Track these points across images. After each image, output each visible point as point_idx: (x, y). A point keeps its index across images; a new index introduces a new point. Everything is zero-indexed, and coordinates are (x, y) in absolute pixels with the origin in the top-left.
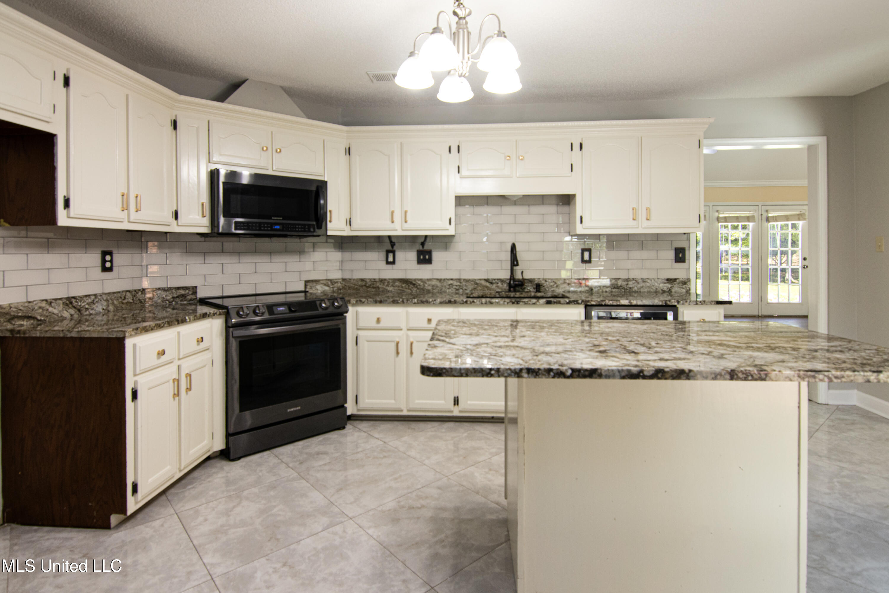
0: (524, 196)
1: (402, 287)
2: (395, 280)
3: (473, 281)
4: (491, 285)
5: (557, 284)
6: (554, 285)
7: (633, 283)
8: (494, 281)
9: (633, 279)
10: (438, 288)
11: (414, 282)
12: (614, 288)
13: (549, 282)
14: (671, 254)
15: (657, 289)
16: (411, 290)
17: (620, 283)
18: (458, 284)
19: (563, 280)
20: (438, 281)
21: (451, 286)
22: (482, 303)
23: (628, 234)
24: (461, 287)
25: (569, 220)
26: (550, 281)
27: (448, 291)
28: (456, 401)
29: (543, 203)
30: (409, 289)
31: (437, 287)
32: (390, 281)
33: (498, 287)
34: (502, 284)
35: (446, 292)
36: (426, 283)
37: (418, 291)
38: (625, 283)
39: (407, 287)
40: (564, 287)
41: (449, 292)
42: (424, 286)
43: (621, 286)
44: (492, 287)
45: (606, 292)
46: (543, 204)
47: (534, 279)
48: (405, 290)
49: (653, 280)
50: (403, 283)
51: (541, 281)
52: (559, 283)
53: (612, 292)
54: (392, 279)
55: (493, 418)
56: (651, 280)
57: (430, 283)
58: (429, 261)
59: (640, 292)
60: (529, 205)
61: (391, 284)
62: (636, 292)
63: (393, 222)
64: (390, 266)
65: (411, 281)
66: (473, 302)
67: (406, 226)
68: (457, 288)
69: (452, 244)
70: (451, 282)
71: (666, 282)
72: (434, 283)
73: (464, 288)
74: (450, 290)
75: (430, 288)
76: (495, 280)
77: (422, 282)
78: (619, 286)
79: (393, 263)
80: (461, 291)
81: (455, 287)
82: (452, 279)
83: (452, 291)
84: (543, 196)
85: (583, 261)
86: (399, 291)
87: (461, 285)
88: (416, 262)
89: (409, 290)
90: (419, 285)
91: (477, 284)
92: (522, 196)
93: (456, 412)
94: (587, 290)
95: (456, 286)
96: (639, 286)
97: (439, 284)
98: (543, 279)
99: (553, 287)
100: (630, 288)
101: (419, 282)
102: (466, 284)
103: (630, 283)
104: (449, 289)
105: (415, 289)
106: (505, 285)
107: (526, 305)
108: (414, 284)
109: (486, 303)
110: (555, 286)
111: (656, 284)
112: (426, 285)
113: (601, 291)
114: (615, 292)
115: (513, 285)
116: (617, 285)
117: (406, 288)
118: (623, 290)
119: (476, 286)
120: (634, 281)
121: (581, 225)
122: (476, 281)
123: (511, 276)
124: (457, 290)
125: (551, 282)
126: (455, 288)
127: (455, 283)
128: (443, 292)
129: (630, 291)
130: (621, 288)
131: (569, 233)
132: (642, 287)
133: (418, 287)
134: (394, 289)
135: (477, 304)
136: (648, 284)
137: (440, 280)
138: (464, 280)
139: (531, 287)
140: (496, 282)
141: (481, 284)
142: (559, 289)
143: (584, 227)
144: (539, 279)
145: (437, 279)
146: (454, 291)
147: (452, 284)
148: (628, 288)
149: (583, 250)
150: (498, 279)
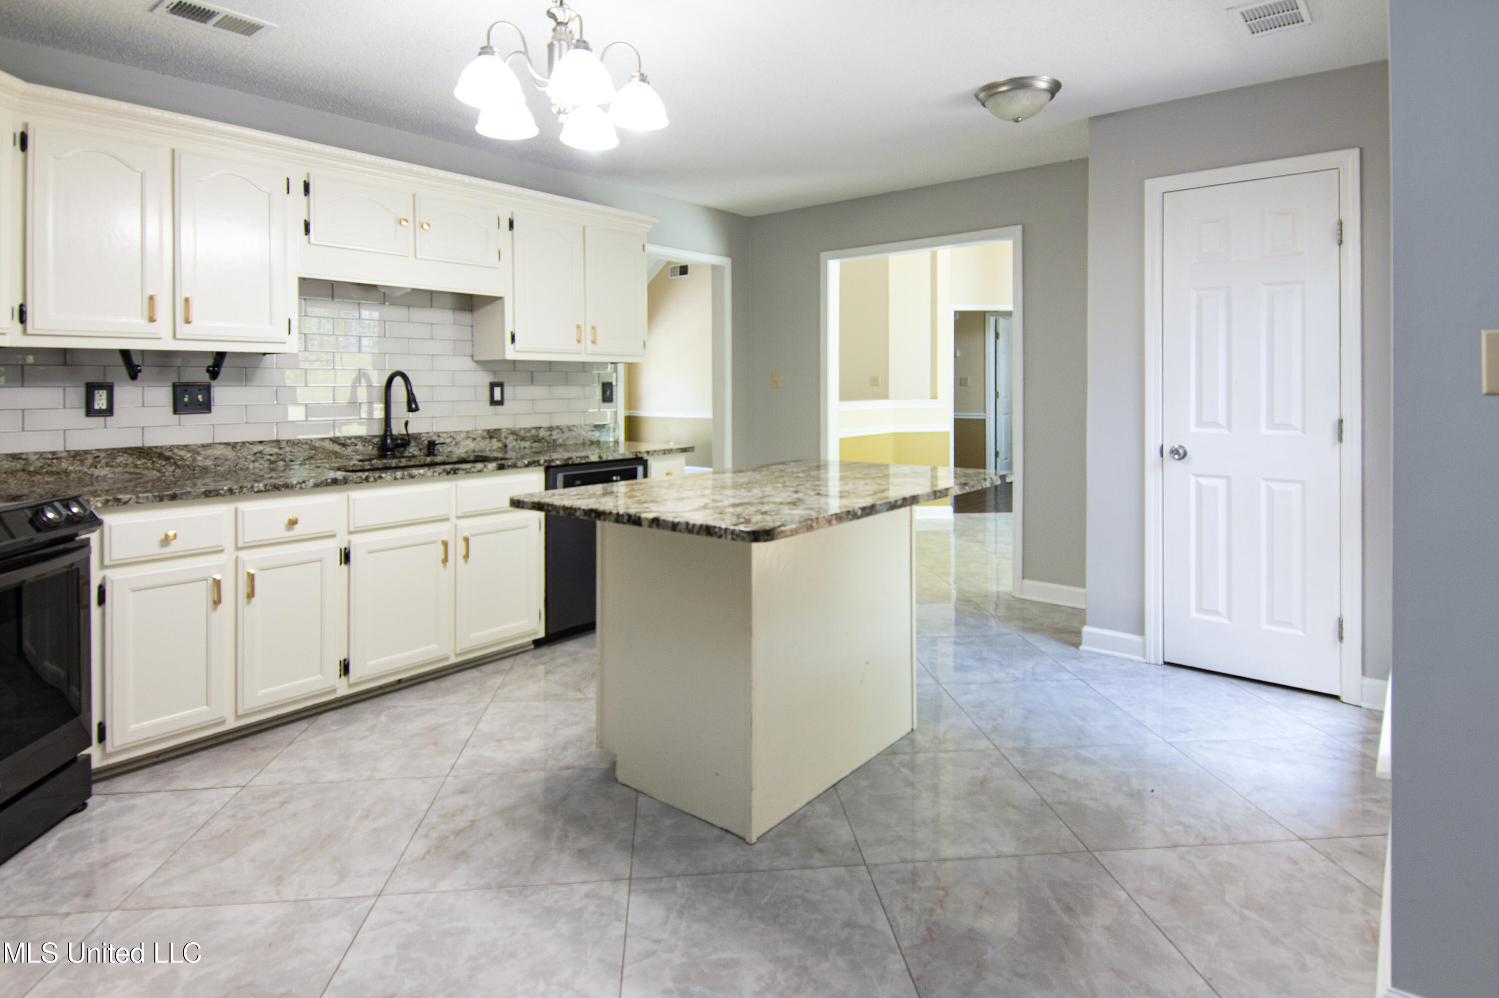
0: (414, 290)
1: (136, 466)
2: (113, 453)
3: (306, 443)
4: (344, 449)
5: (457, 440)
6: (451, 442)
7: (558, 433)
8: (349, 442)
9: (558, 428)
10: (229, 463)
11: (168, 454)
12: (535, 441)
13: (444, 437)
14: (598, 391)
15: (584, 440)
16: (159, 471)
17: (542, 433)
18: (276, 450)
19: (465, 434)
20: (230, 448)
21: (259, 455)
22: (396, 479)
23: (550, 362)
24: (281, 457)
25: (472, 335)
26: (445, 435)
27: (251, 466)
28: (345, 668)
29: (431, 305)
30: (153, 469)
31: (226, 460)
32: (102, 455)
33: (356, 451)
34: (364, 446)
35: (248, 468)
36: (199, 453)
37: (178, 471)
38: (548, 433)
39: (149, 464)
40: (467, 445)
41: (254, 468)
42: (194, 460)
43: (543, 438)
44: (346, 453)
45: (525, 448)
46: (431, 307)
47: (420, 434)
48: (145, 472)
49: (580, 427)
50: (139, 458)
51: (430, 437)
52: (458, 438)
53: (531, 447)
54: (106, 450)
55: (399, 681)
56: (578, 428)
57: (209, 452)
58: (206, 407)
59: (565, 445)
60: (409, 306)
61: (104, 461)
62: (561, 445)
63: (152, 320)
64: (98, 421)
65: (159, 451)
66: (381, 477)
67: (184, 330)
68: (272, 458)
69: (259, 370)
70: (260, 448)
71: (594, 429)
72: (218, 451)
73: (289, 457)
74: (257, 464)
75: (209, 463)
76: (350, 438)
77: (189, 451)
78: (540, 438)
79: (109, 411)
80: (282, 463)
81: (268, 457)
82: (261, 442)
83: (261, 467)
84: (432, 293)
85: (493, 402)
86: (127, 476)
87: (281, 452)
88: (170, 409)
89: (155, 472)
90: (182, 459)
91: (314, 448)
92: (408, 291)
93: (343, 689)
94: (500, 448)
95: (271, 455)
96: (565, 436)
97: (230, 453)
98: (435, 433)
99: (450, 446)
100: (554, 440)
101: (182, 453)
102: (291, 449)
103: (554, 433)
104: (253, 462)
105: (172, 468)
106: (370, 447)
107: (468, 475)
108: (168, 459)
109: (402, 478)
110: (454, 443)
111: (584, 433)
112: (199, 458)
113: (517, 447)
114: (536, 447)
115: (391, 446)
116: (538, 436)
117: (147, 468)
118: (546, 444)
119: (313, 452)
120: (558, 430)
121: (512, 346)
122: (313, 444)
123: (386, 431)
124: (272, 462)
125: (448, 438)
126: (269, 460)
127: (268, 449)
128: (241, 469)
129: (553, 445)
130: (543, 440)
131: (472, 356)
132: (568, 438)
133: (179, 463)
134: (114, 473)
135: (387, 481)
136: (574, 434)
137: (234, 446)
138: (288, 441)
139: (414, 448)
140: (352, 443)
141: (324, 449)
142: (459, 447)
143: (517, 349)
144: (428, 433)
145: (227, 444)
146: (266, 465)
147: (260, 452)
148: (551, 441)
149: (493, 386)
150: (356, 438)
